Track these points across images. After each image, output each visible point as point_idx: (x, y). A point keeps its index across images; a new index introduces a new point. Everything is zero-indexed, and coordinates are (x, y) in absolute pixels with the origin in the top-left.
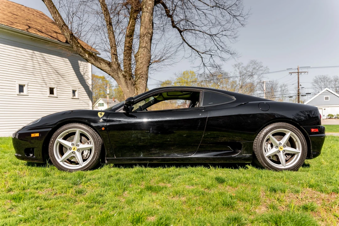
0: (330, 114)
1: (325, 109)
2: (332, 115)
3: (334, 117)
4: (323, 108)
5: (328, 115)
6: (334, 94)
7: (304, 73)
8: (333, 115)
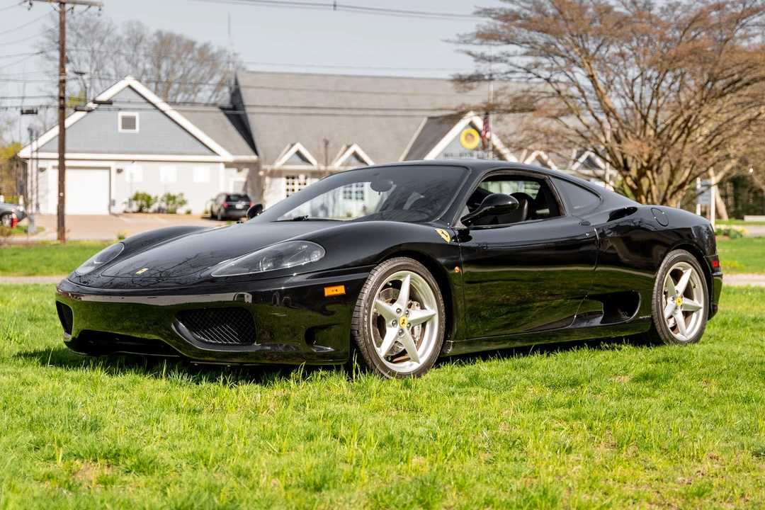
0: (141, 191)
1: (119, 171)
2: (149, 198)
3: (155, 207)
4: (114, 166)
5: (132, 195)
6: (163, 112)
7: (86, 7)
8: (153, 196)
